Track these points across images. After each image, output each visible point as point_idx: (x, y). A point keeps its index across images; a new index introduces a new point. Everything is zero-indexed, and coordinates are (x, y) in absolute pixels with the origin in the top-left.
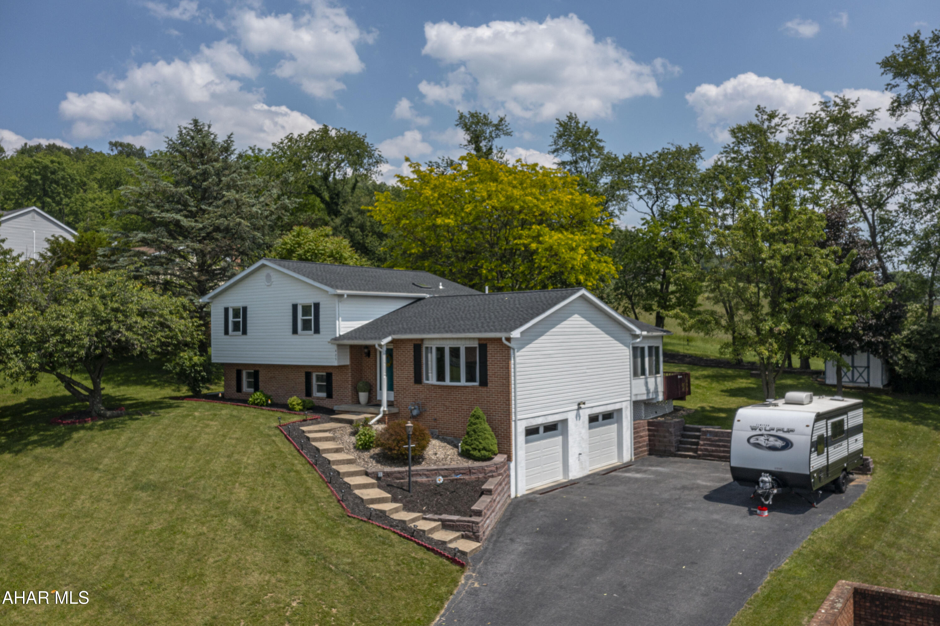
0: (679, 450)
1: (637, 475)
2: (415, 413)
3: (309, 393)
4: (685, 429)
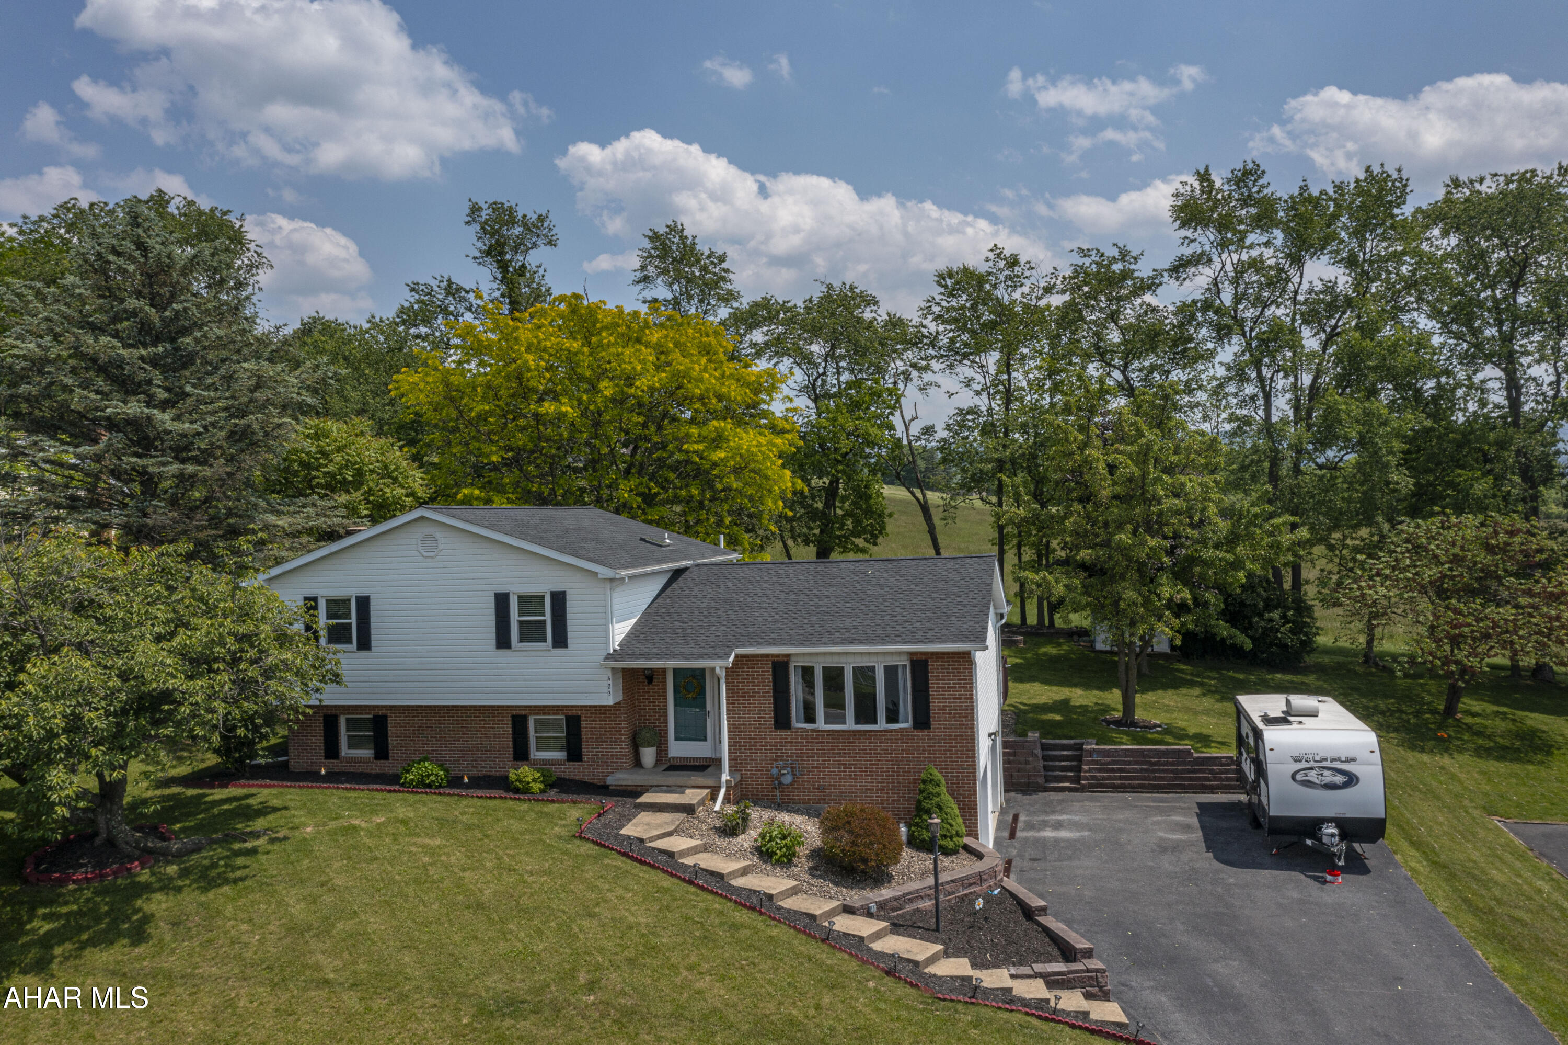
0: (1047, 781)
1: (1064, 834)
2: (787, 779)
3: (521, 754)
4: (1044, 747)
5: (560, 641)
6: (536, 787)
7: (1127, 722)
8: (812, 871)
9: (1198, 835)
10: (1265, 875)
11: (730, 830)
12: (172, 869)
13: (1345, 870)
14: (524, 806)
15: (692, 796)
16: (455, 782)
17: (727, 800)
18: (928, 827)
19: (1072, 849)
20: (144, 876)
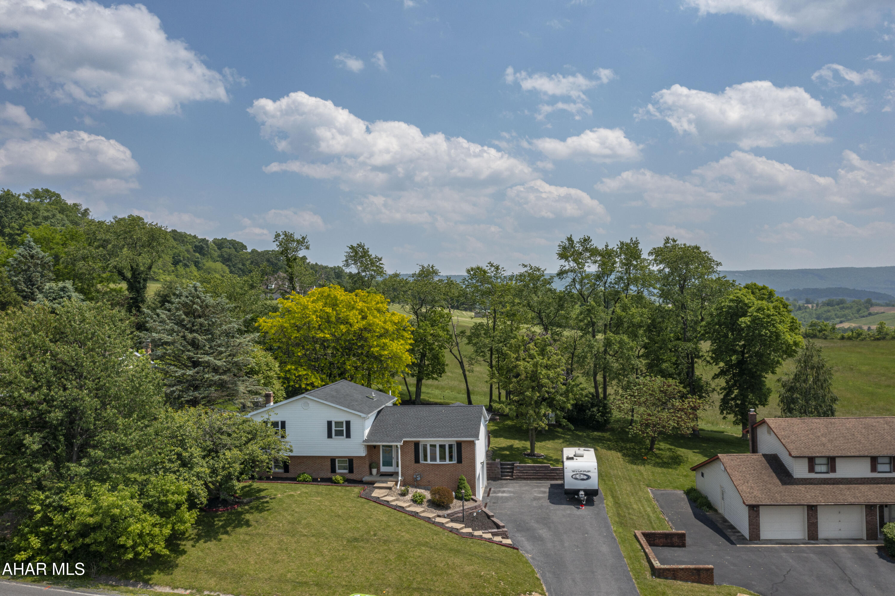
0: (502, 477)
1: (505, 495)
2: (419, 479)
3: (333, 471)
4: (501, 464)
5: (348, 436)
6: (341, 482)
7: (532, 455)
8: (428, 506)
9: (547, 495)
10: (563, 507)
11: (403, 494)
12: (247, 507)
13: (585, 505)
14: (340, 488)
15: (390, 484)
16: (315, 480)
17: (400, 485)
18: (461, 493)
19: (507, 499)
20: (239, 509)
